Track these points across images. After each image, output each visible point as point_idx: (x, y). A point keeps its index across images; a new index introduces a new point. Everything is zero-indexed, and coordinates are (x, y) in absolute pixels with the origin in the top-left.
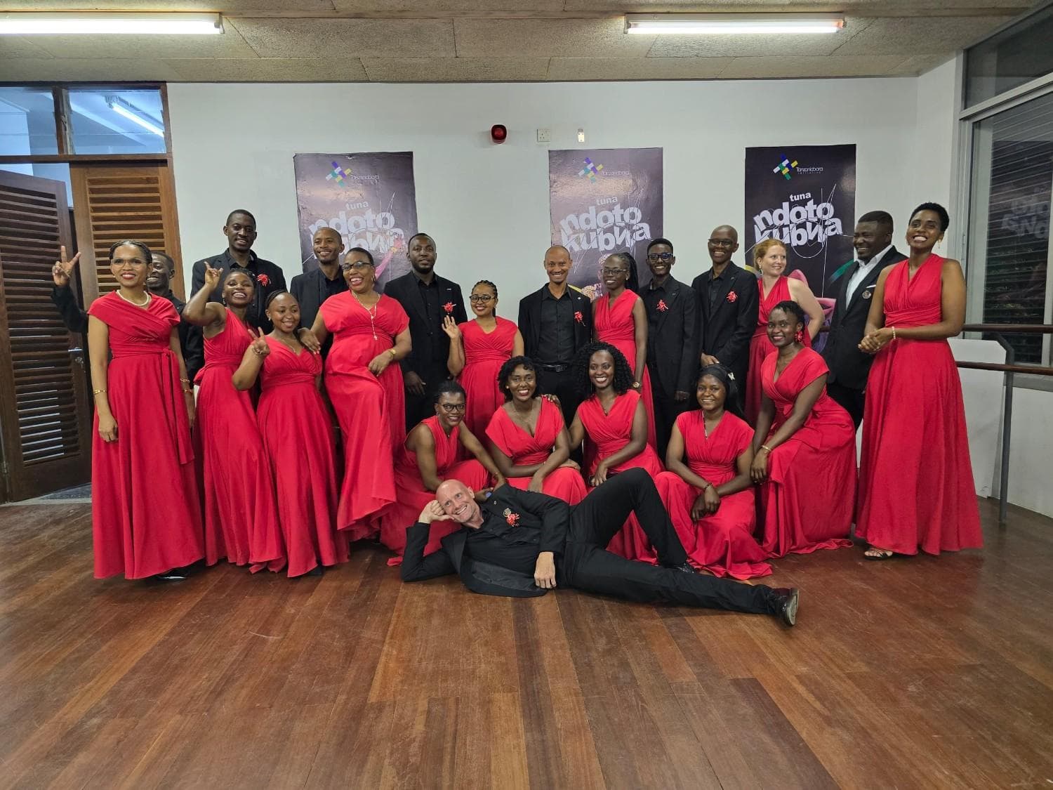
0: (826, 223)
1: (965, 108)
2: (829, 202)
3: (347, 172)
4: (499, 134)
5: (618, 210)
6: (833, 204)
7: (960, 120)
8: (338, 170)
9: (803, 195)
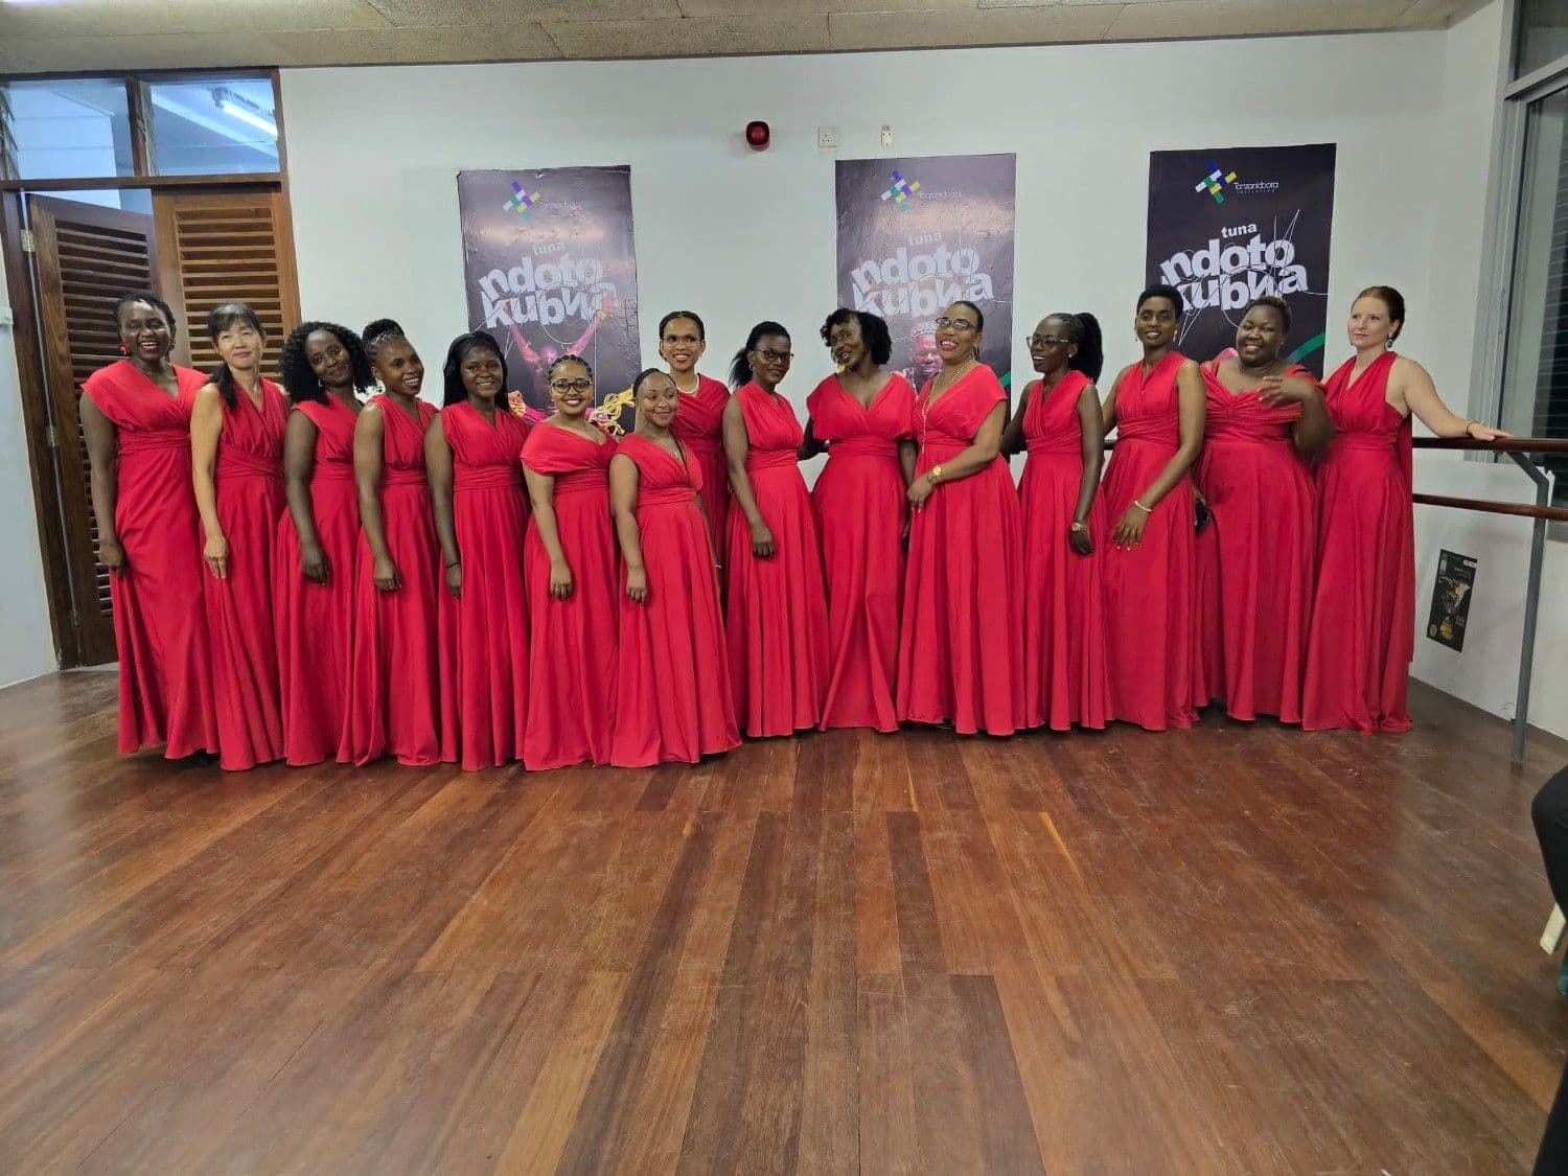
0: (1281, 274)
1: (1516, 77)
2: (1287, 239)
3: (534, 197)
4: (758, 136)
5: (942, 253)
6: (1293, 242)
7: (1507, 99)
8: (520, 195)
9: (1244, 227)
